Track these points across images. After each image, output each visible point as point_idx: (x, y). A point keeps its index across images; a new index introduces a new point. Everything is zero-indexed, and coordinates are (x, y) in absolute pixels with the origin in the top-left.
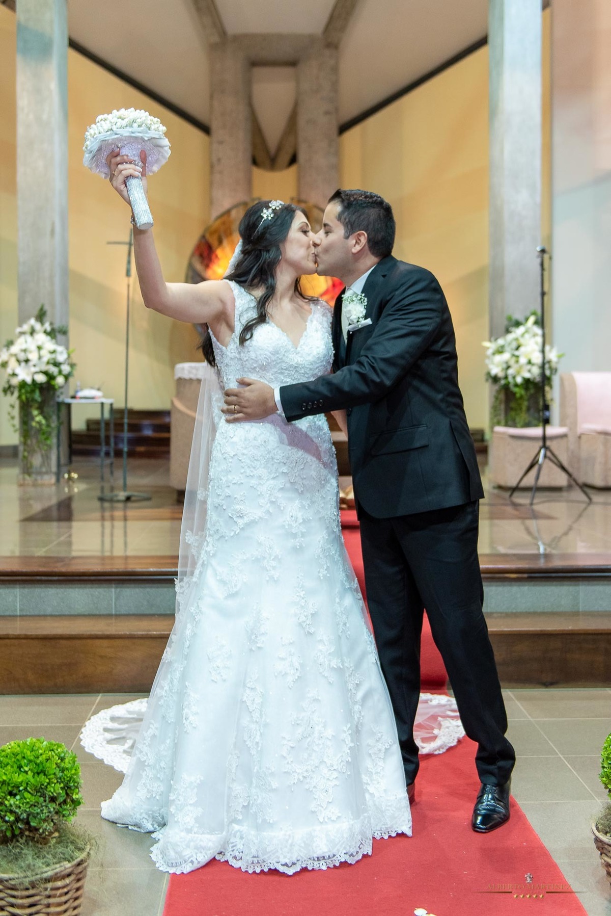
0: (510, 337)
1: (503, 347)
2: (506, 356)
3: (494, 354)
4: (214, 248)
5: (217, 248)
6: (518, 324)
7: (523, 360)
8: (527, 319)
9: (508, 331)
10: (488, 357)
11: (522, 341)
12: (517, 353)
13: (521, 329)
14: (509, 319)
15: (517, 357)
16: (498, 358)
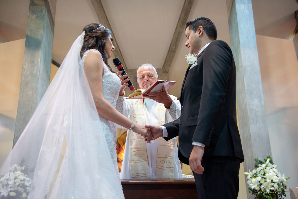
0: (259, 169)
1: (256, 174)
2: (259, 178)
3: (251, 178)
4: (121, 146)
5: (122, 146)
6: (261, 163)
7: (268, 181)
8: (266, 161)
9: (257, 167)
10: (248, 180)
11: (266, 170)
12: (264, 177)
13: (264, 165)
14: (256, 160)
15: (264, 178)
16: (254, 180)
